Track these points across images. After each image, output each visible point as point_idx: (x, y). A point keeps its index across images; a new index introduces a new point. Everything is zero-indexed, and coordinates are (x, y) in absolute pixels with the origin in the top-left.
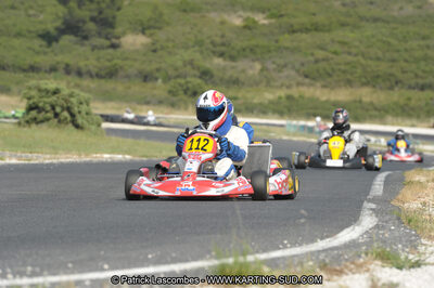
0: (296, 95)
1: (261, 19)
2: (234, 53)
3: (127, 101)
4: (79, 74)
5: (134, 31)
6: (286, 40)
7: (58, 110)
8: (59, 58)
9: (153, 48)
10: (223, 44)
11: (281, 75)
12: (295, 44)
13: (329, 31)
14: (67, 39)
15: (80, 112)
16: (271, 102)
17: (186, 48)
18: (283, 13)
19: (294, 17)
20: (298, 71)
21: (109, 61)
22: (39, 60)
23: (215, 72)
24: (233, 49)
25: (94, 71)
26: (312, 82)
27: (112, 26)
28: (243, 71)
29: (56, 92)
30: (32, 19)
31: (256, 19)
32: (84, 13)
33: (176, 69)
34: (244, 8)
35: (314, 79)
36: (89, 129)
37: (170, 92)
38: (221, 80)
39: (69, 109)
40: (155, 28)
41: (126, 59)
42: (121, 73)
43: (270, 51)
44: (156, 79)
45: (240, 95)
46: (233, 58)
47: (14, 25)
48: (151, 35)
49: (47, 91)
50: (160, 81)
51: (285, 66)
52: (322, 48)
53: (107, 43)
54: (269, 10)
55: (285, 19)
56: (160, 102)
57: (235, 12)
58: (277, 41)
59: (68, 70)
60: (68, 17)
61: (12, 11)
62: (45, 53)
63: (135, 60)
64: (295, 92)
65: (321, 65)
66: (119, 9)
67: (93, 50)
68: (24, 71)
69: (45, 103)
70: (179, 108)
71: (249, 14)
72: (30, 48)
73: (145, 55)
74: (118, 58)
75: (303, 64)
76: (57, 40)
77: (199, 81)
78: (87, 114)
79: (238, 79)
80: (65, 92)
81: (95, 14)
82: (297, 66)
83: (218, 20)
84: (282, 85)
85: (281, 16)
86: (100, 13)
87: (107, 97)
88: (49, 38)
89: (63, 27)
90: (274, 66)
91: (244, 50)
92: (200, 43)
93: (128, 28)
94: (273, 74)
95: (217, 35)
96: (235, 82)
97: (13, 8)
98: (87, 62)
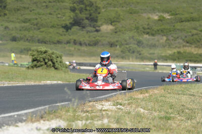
0: (182, 51)
1: (167, 16)
2: (154, 32)
4: (81, 44)
5: (107, 23)
6: (178, 26)
7: (47, 60)
8: (71, 37)
9: (116, 31)
10: (148, 28)
11: (176, 42)
12: (182, 27)
13: (199, 21)
14: (75, 28)
15: (57, 62)
16: (170, 55)
17: (131, 30)
18: (177, 13)
19: (183, 15)
20: (183, 40)
21: (95, 38)
22: (61, 38)
23: (144, 42)
24: (153, 30)
25: (87, 42)
26: (190, 45)
27: (96, 21)
28: (158, 41)
29: (45, 52)
30: (60, 19)
31: (165, 16)
32: (83, 16)
33: (126, 41)
34: (159, 11)
35: (191, 44)
36: (62, 69)
37: (122, 51)
38: (147, 45)
39: (51, 60)
40: (116, 21)
41: (103, 36)
42: (100, 43)
43: (170, 31)
44: (116, 46)
45: (156, 52)
46: (153, 35)
47: (51, 22)
48: (114, 25)
49: (41, 52)
50: (118, 46)
51: (178, 38)
52: (195, 29)
53: (94, 29)
54: (171, 12)
55: (178, 16)
56: (117, 57)
57: (155, 13)
58: (174, 26)
59: (75, 43)
60: (75, 18)
61: (52, 16)
62: (65, 35)
63: (107, 37)
64: (182, 50)
65: (195, 37)
66: (99, 13)
67: (87, 33)
68: (55, 43)
70: (125, 59)
71: (162, 14)
72: (58, 33)
73: (112, 34)
74: (99, 37)
75: (186, 37)
76: (70, 29)
77: (136, 46)
78: (60, 62)
79: (155, 44)
80: (50, 52)
81: (88, 16)
82: (183, 38)
83: (146, 17)
84: (176, 47)
85: (177, 14)
86: (90, 15)
88: (67, 28)
89: (73, 22)
90: (172, 38)
91: (158, 31)
92: (137, 28)
93: (104, 22)
94: (172, 42)
95: (145, 24)
96: (154, 46)
97: (50, 14)
98: (84, 39)
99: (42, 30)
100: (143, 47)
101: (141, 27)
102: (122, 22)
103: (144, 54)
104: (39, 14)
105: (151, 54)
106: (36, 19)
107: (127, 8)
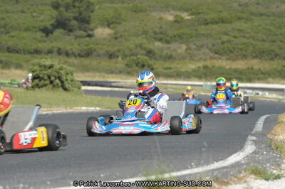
0: (210, 65)
1: (186, 16)
2: (168, 38)
3: (99, 72)
4: (67, 54)
5: (103, 25)
6: (202, 29)
7: (52, 78)
8: (54, 44)
9: (115, 36)
10: (161, 33)
11: (199, 52)
12: (209, 32)
13: (231, 22)
14: (58, 32)
15: (67, 80)
16: (194, 71)
17: (137, 35)
18: (200, 11)
19: (208, 14)
20: (210, 50)
22: (41, 46)
23: (156, 51)
24: (168, 35)
25: (77, 52)
26: (220, 56)
27: (88, 22)
28: (175, 50)
29: (51, 67)
30: (36, 19)
31: (183, 16)
32: (70, 15)
33: (131, 50)
34: (174, 9)
35: (221, 54)
36: (73, 91)
37: (127, 65)
38: (161, 56)
39: (59, 78)
40: (116, 23)
41: (98, 44)
42: (95, 53)
43: (191, 37)
44: (118, 57)
45: (173, 66)
46: (168, 42)
47: (24, 23)
48: (114, 28)
49: (45, 66)
50: (120, 58)
51: (202, 46)
52: (226, 34)
54: (191, 10)
55: (202, 16)
56: (120, 72)
57: (169, 11)
58: (196, 30)
59: (59, 52)
60: (59, 18)
61: (23, 14)
62: (45, 41)
63: (104, 45)
64: (209, 63)
65: (226, 45)
66: (92, 11)
68: (30, 53)
69: (44, 74)
70: (133, 75)
71: (178, 13)
72: (34, 38)
73: (110, 41)
74: (92, 44)
75: (213, 45)
76: (52, 33)
77: (146, 58)
78: (72, 81)
79: (171, 55)
80: (57, 66)
81: (77, 15)
82: (210, 46)
83: (158, 17)
84: (200, 59)
85: (199, 13)
86: (80, 14)
87: (85, 69)
88: (47, 32)
89: (56, 24)
90: (195, 47)
91: (175, 36)
92: (146, 33)
93: (99, 24)
94: (194, 52)
95: (156, 27)
96: (170, 58)
97: (23, 12)
98: (72, 47)
99: (12, 34)
100: (156, 59)
101: (151, 31)
102: (124, 23)
103: (157, 68)
104: (8, 12)
105: (166, 68)
106: (3, 19)
107: (129, 4)
